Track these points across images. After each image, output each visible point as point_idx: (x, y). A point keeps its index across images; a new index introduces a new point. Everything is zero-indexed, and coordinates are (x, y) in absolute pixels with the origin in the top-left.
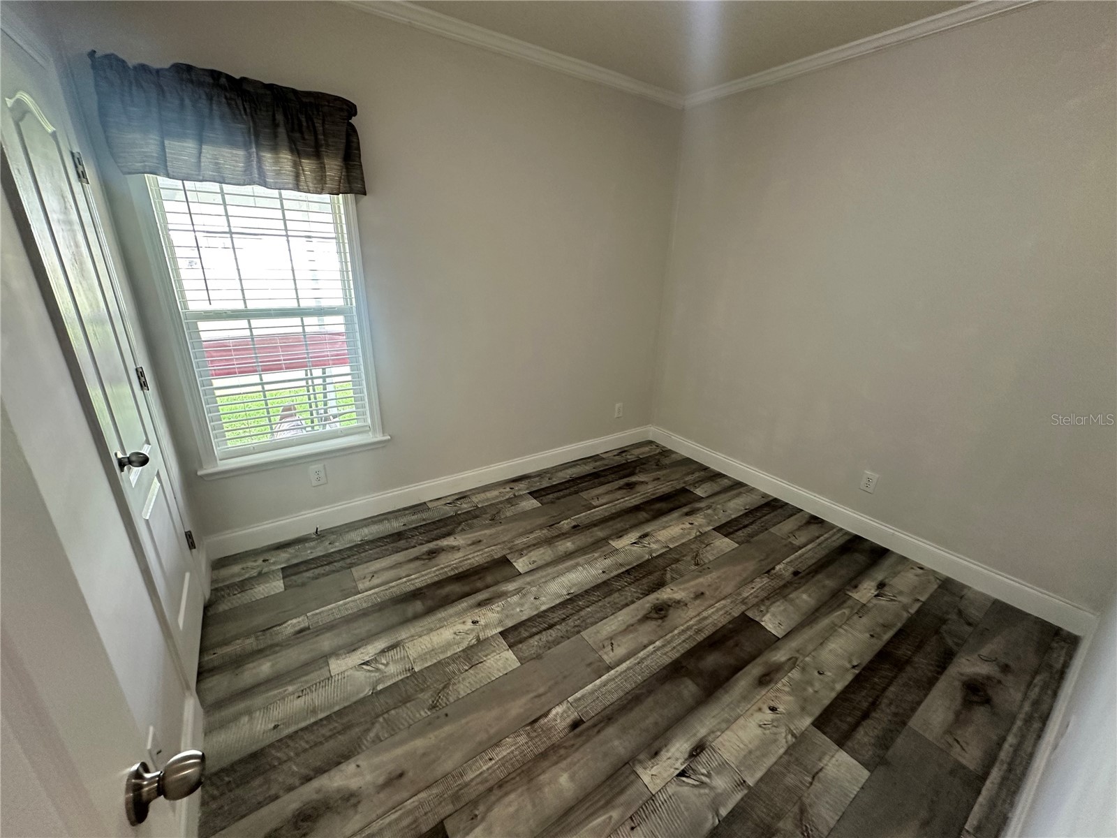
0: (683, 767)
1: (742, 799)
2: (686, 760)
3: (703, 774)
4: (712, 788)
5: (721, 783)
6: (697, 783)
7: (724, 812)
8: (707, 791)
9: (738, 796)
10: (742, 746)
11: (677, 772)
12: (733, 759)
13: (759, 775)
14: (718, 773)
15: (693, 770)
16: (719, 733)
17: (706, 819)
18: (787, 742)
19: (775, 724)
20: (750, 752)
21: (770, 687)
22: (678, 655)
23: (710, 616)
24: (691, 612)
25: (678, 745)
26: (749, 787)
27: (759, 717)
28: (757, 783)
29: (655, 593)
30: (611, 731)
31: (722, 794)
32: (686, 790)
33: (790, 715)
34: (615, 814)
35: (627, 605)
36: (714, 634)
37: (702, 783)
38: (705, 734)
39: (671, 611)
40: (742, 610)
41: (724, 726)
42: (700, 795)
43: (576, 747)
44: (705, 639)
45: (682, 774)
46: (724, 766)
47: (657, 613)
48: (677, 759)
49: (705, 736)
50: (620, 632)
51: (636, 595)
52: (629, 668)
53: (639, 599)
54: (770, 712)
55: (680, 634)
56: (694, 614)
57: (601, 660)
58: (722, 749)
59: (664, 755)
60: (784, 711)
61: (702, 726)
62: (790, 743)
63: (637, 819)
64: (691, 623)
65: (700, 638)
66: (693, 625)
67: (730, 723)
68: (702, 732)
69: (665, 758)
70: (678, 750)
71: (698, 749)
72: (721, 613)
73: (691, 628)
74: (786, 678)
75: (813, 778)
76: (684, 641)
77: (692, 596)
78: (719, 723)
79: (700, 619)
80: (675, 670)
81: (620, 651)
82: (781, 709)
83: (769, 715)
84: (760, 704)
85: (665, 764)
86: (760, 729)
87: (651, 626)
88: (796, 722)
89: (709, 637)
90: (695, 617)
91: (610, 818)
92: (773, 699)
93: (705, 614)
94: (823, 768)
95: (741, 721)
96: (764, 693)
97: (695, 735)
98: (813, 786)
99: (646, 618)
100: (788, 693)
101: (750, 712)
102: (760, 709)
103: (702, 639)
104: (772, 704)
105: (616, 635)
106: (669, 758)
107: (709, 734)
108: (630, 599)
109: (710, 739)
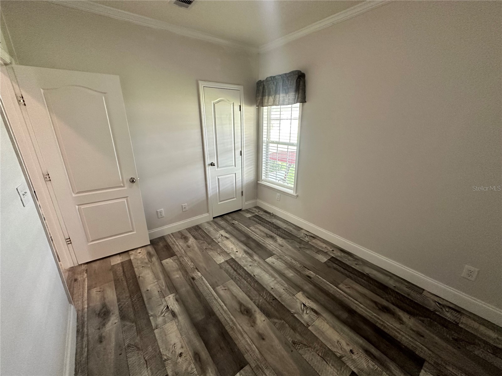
0: (170, 308)
1: (152, 326)
2: (172, 310)
3: (165, 314)
4: (159, 316)
5: (160, 320)
6: (163, 311)
7: (151, 318)
8: (159, 314)
9: (153, 324)
10: (169, 332)
11: (169, 306)
12: (166, 327)
13: (157, 335)
14: (163, 320)
15: (167, 311)
16: (177, 324)
17: (152, 312)
18: (164, 355)
19: (173, 352)
20: (166, 335)
21: (192, 358)
22: (218, 315)
23: (244, 338)
24: (247, 328)
25: (177, 307)
26: (155, 330)
27: (179, 346)
28: (154, 333)
29: (260, 311)
30: (189, 288)
31: (156, 319)
32: (163, 308)
33: (175, 364)
34: (164, 288)
35: (249, 297)
36: (230, 337)
37: (162, 313)
38: (178, 319)
39: (246, 317)
40: (250, 363)
41: (180, 327)
42: (159, 312)
43: (186, 279)
44: (226, 331)
45: (168, 307)
46: (165, 322)
47: (245, 310)
48: (173, 306)
49: (177, 318)
50: (232, 293)
51: (257, 301)
52: (213, 295)
53: (254, 303)
54: (180, 353)
55: (231, 319)
56: (245, 330)
57: (218, 286)
58: (171, 324)
59: (176, 303)
60: (178, 361)
61: (182, 318)
62: (163, 356)
63: (160, 292)
64: (238, 326)
65: (227, 328)
66: (236, 326)
67: (180, 330)
68: (180, 318)
69: (174, 303)
70: (175, 307)
71: (174, 315)
72: (247, 347)
73: (234, 325)
74: (196, 372)
75: (146, 361)
76: (226, 319)
77: (260, 332)
78: (181, 326)
79: (241, 332)
80: (210, 313)
81: (222, 292)
82: (180, 360)
83: (179, 351)
84: (185, 349)
85: (172, 302)
86: (173, 344)
87: (237, 306)
88: (171, 365)
89: (227, 333)
90: (243, 329)
91: (163, 286)
92: (186, 358)
93: (245, 336)
94: (147, 368)
95: (179, 336)
96: (190, 353)
97: (180, 315)
98: (143, 358)
99: (241, 304)
100: (186, 370)
101: (182, 342)
102: (182, 347)
103: (227, 329)
104: (183, 355)
105: (230, 291)
106: (174, 304)
107: (178, 320)
108: (253, 298)
109: (176, 320)
